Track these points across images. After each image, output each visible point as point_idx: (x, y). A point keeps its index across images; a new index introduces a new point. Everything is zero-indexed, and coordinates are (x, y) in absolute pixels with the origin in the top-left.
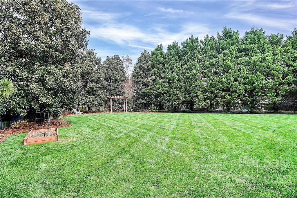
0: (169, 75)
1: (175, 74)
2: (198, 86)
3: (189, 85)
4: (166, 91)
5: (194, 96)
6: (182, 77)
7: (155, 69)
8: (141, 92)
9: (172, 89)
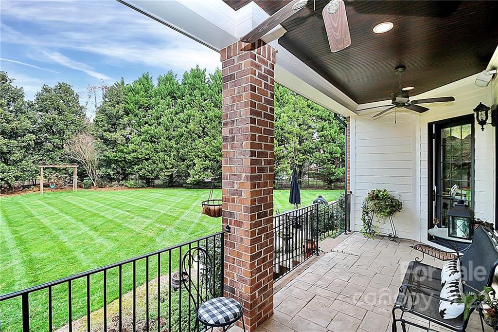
0: (153, 130)
1: (161, 128)
2: (196, 149)
3: (183, 147)
4: (146, 155)
5: (190, 165)
6: (174, 133)
7: (131, 116)
8: (104, 156)
9: (157, 152)
